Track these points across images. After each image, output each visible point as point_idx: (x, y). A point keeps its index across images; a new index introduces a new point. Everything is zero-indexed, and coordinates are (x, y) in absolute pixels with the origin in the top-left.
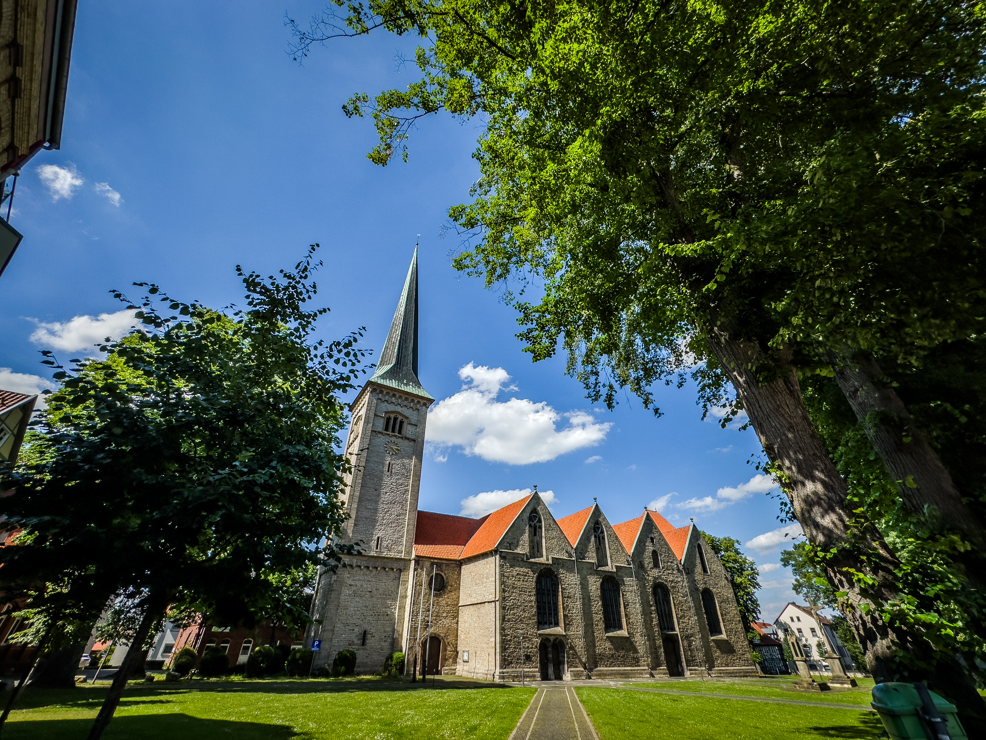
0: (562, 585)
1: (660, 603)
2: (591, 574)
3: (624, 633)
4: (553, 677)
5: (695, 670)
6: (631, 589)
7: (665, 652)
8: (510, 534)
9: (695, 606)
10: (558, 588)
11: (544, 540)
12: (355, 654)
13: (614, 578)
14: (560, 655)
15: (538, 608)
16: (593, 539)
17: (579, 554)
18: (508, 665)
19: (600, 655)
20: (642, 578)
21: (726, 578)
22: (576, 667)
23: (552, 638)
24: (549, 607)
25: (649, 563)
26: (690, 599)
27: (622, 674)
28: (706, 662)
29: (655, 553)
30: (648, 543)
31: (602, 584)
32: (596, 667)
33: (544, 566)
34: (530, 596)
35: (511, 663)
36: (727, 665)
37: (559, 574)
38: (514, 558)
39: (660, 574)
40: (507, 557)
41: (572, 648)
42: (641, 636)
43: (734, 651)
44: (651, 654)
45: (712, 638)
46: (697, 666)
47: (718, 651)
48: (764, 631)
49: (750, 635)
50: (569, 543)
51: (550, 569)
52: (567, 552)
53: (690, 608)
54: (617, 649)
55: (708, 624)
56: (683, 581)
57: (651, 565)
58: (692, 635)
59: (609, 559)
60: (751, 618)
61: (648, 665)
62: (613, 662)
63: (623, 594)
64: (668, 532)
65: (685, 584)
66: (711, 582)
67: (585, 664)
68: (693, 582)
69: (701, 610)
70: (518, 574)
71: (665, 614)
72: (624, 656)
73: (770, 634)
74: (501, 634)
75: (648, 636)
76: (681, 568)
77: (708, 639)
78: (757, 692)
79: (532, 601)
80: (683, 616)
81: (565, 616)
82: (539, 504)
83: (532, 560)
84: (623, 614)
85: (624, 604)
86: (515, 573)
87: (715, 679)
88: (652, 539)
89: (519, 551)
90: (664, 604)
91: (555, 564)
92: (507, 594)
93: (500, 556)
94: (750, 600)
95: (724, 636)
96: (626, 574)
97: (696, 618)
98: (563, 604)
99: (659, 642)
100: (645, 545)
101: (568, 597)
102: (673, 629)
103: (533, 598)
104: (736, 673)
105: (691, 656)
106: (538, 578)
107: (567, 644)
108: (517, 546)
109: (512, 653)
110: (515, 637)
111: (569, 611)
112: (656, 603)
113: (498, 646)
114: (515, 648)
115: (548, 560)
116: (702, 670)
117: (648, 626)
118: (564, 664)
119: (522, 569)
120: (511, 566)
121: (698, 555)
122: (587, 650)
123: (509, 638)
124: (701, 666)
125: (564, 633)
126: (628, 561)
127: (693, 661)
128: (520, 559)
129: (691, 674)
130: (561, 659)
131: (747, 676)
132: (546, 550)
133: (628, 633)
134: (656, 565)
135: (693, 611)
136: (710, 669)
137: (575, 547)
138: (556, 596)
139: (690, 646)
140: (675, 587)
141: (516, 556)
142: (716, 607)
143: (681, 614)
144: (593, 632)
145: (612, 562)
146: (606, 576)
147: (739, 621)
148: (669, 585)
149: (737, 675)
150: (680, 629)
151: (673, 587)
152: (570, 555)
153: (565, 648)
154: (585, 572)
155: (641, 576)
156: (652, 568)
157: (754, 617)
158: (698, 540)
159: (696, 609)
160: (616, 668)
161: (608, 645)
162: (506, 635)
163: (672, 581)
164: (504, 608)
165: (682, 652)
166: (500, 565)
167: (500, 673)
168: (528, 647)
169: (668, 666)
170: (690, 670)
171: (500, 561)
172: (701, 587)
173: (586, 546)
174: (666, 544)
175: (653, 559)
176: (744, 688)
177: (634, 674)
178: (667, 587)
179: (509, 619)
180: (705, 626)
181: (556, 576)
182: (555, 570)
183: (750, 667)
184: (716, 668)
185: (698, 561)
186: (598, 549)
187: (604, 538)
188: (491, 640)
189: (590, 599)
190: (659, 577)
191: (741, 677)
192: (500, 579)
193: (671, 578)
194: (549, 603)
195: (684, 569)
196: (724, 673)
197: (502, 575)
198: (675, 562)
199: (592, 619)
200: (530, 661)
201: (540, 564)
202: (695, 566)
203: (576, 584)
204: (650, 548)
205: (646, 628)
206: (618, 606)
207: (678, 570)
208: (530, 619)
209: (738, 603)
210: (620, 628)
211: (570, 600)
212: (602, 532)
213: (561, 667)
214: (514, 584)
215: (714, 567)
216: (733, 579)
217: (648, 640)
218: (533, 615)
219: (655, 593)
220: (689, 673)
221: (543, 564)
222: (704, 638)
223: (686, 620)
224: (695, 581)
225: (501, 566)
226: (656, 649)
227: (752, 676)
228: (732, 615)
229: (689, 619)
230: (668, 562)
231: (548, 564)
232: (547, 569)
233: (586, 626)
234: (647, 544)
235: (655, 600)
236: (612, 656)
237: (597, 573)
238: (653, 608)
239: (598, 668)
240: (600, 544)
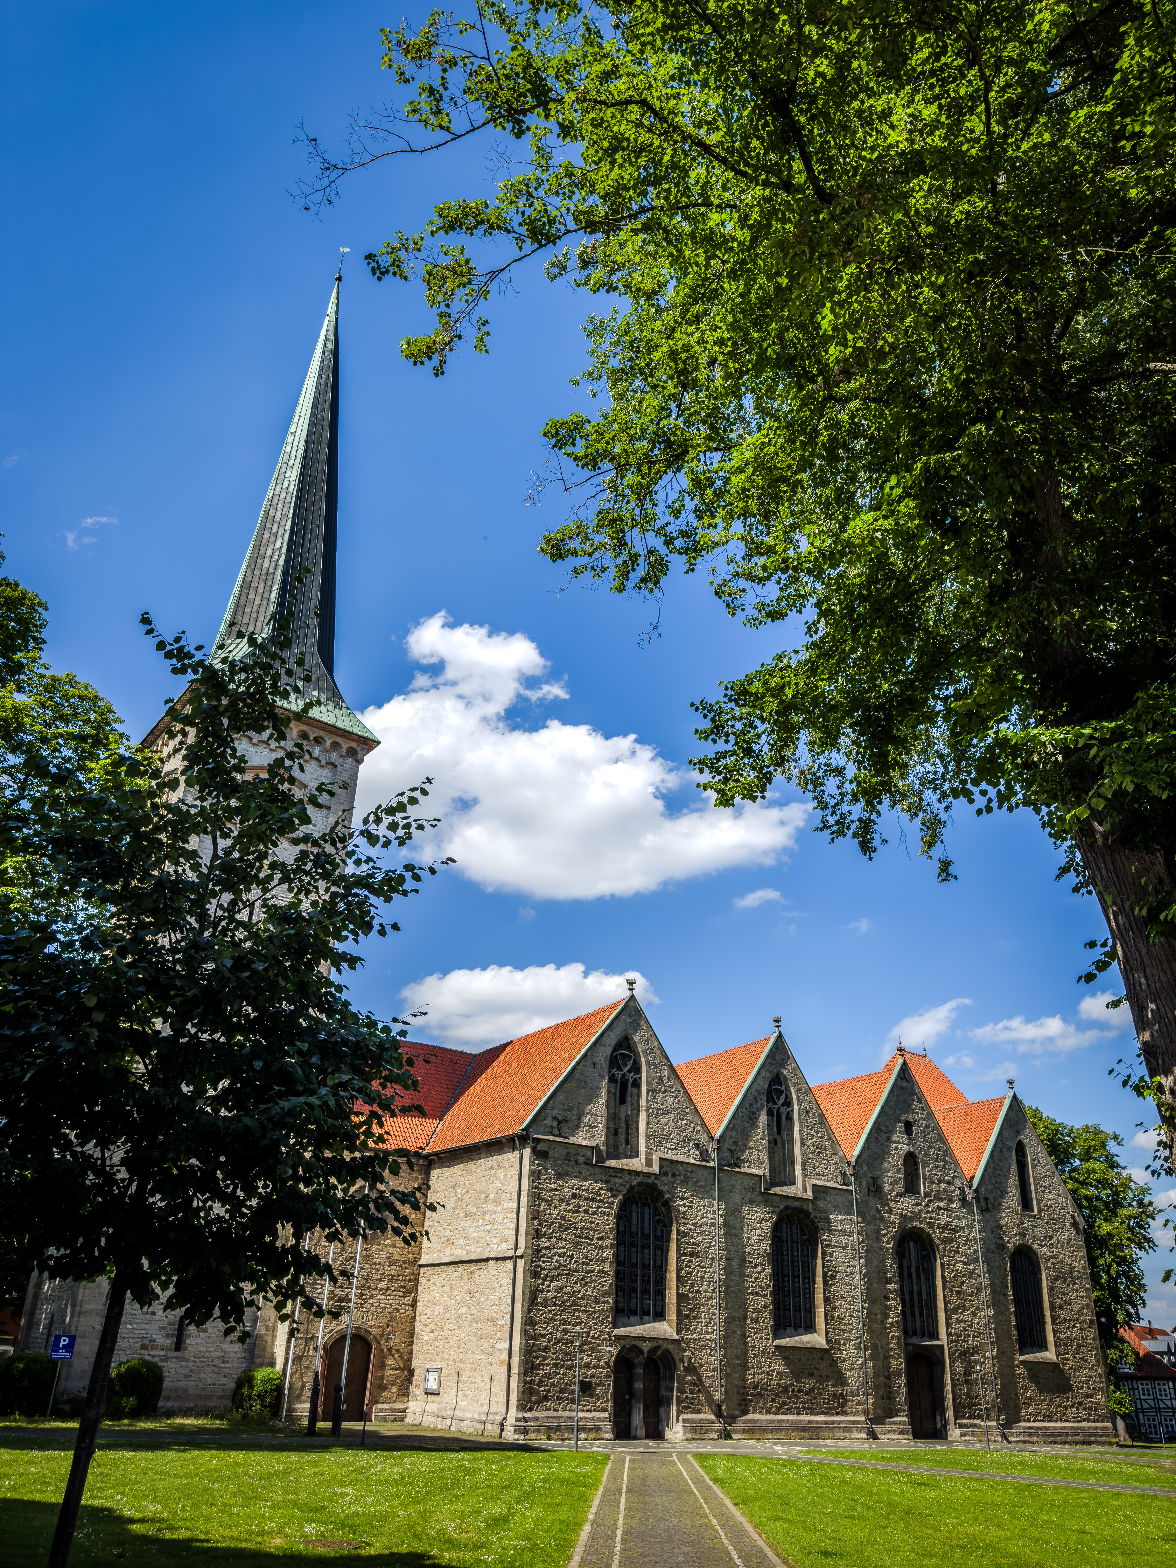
0: (679, 1224)
1: (910, 1276)
2: (751, 1202)
3: (817, 1339)
4: (641, 1432)
5: (974, 1426)
6: (844, 1240)
7: (910, 1385)
8: (561, 1097)
9: (992, 1285)
10: (670, 1232)
11: (643, 1116)
12: (160, 1369)
13: (807, 1214)
14: (663, 1384)
15: (619, 1276)
16: (763, 1118)
17: (728, 1154)
18: (538, 1402)
19: (755, 1387)
20: (874, 1217)
21: (1075, 1224)
22: (699, 1412)
23: (646, 1346)
24: (643, 1276)
25: (896, 1182)
26: (982, 1268)
27: (804, 1430)
28: (1000, 1410)
29: (911, 1159)
30: (898, 1135)
31: (776, 1228)
32: (745, 1412)
33: (640, 1179)
34: (601, 1248)
35: (546, 1398)
36: (1049, 1418)
37: (673, 1198)
38: (568, 1157)
39: (917, 1209)
40: (551, 1154)
41: (691, 1369)
42: (858, 1348)
43: (1070, 1388)
44: (876, 1387)
45: (1022, 1358)
46: (979, 1417)
47: (1033, 1387)
48: (1149, 1346)
49: (1113, 1354)
50: (704, 1125)
51: (653, 1187)
52: (697, 1146)
53: (979, 1290)
54: (797, 1375)
55: (1017, 1327)
56: (971, 1227)
57: (899, 1188)
58: (976, 1350)
59: (798, 1168)
60: (1120, 1317)
61: (866, 1413)
62: (784, 1403)
63: (824, 1253)
64: (950, 1110)
65: (976, 1234)
66: (1037, 1232)
67: (719, 1407)
68: (994, 1231)
69: (1005, 1295)
70: (574, 1196)
71: (920, 1301)
72: (812, 1390)
73: (1162, 1354)
74: (525, 1333)
75: (875, 1347)
76: (970, 1196)
77: (1014, 1359)
78: (1105, 1473)
79: (603, 1261)
80: (962, 1307)
81: (681, 1297)
82: (636, 1027)
83: (612, 1163)
84: (819, 1297)
85: (825, 1275)
86: (566, 1193)
87: (1016, 1447)
88: (908, 1126)
89: (581, 1138)
90: (918, 1277)
91: (666, 1174)
92: (544, 1242)
93: (534, 1151)
94: (1126, 1274)
95: (1050, 1355)
96: (836, 1207)
97: (991, 1312)
98: (679, 1269)
99: (898, 1363)
100: (888, 1139)
101: (692, 1254)
102: (935, 1335)
103: (608, 1254)
104: (1067, 1435)
105: (968, 1395)
106: (623, 1206)
107: (682, 1361)
108: (577, 1127)
109: (549, 1376)
110: (558, 1341)
111: (692, 1285)
112: (901, 1275)
113: (516, 1359)
114: (556, 1365)
115: (649, 1163)
116: (987, 1427)
117: (876, 1326)
118: (669, 1405)
119: (585, 1184)
120: (559, 1176)
121: (1014, 1169)
122: (728, 1376)
123: (543, 1342)
124: (988, 1417)
125: (675, 1336)
126: (844, 1175)
127: (970, 1406)
128: (581, 1159)
129: (962, 1435)
130: (663, 1393)
131: (1089, 1443)
132: (648, 1139)
133: (828, 1341)
134: (911, 1188)
135: (985, 1296)
136: (1008, 1425)
137: (718, 1134)
138: (664, 1251)
139: (968, 1373)
140: (951, 1240)
141: (572, 1151)
142: (1040, 1289)
143: (955, 1301)
144: (745, 1336)
145: (804, 1176)
146: (787, 1208)
147: (1091, 1321)
148: (936, 1235)
149: (1069, 1439)
150: (949, 1335)
151: (945, 1241)
152: (704, 1155)
153: (676, 1368)
154: (737, 1198)
155: (873, 1212)
156: (900, 1195)
157: (1129, 1314)
158: (1018, 1133)
159: (993, 1292)
160: (790, 1417)
161: (778, 1365)
162: (535, 1337)
163: (945, 1227)
164: (535, 1275)
165: (949, 1387)
166: (532, 1173)
167: (517, 1420)
168: (587, 1365)
169: (912, 1416)
170: (961, 1426)
171: (532, 1163)
172: (1012, 1241)
173: (746, 1135)
174: (942, 1139)
175: (906, 1173)
176: (1077, 1465)
177: (832, 1430)
178: (931, 1241)
179: (546, 1300)
180: (1009, 1331)
181: (667, 1204)
182: (665, 1189)
183: (1100, 1425)
184: (1022, 1424)
185: (1013, 1182)
186: (773, 1143)
187: (790, 1118)
188: (498, 1346)
189: (743, 1260)
190: (916, 1216)
191: (1076, 1443)
192: (530, 1206)
193: (943, 1220)
194: (646, 1266)
195: (977, 1199)
196: (1038, 1435)
197: (536, 1197)
198: (957, 1183)
199: (744, 1306)
200: (591, 1396)
201: (630, 1172)
202: (1004, 1193)
203: (713, 1224)
204: (900, 1146)
205: (871, 1330)
206: (810, 1278)
207: (964, 1201)
208: (597, 1301)
209: (1095, 1279)
210: (810, 1327)
211: (695, 1261)
212: (788, 1103)
213: (662, 1411)
214: (563, 1218)
215: (1049, 1197)
216: (1091, 1226)
217: (873, 1357)
218: (606, 1294)
219: (900, 1251)
220: (958, 1432)
221: (638, 1173)
222: (1004, 1358)
223: (966, 1316)
224: (1000, 1227)
225: (535, 1175)
226: (888, 1378)
227: (1103, 1444)
228: (1076, 1307)
229: (974, 1314)
230: (940, 1182)
231: (649, 1175)
232: (647, 1185)
233: (729, 1321)
234: (894, 1137)
235: (900, 1267)
236: (785, 1389)
237: (767, 1199)
238: (892, 1286)
239: (750, 1416)
240: (779, 1132)
